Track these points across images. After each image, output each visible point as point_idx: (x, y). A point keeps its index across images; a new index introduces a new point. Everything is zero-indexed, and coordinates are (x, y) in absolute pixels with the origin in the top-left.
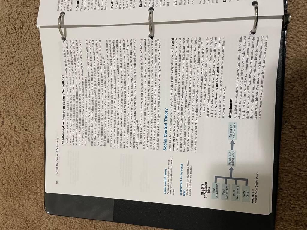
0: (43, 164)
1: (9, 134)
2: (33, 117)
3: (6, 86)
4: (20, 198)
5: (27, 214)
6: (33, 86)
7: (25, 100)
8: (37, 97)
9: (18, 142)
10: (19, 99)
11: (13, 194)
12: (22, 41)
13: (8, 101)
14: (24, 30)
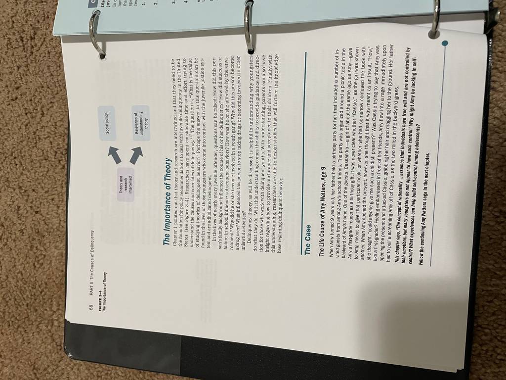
0: (62, 271)
1: (9, 220)
2: (48, 191)
3: (5, 137)
4: (24, 328)
5: (36, 357)
6: (49, 137)
7: (35, 161)
8: (55, 156)
9: (23, 233)
10: (26, 159)
11: (12, 322)
12: (32, 61)
13: (8, 163)
14: (37, 42)
